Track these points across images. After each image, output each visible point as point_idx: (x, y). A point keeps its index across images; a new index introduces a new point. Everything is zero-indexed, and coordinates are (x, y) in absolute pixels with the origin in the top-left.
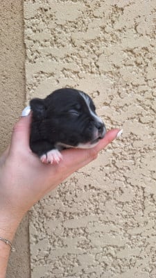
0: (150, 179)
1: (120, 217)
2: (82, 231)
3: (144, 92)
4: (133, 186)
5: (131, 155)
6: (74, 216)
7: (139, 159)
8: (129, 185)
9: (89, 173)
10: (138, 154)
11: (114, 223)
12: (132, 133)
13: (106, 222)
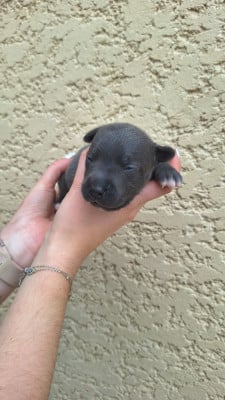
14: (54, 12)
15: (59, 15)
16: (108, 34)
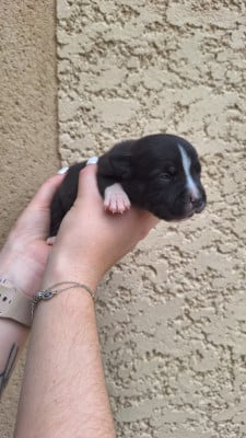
0: (239, 333)
1: (200, 396)
2: (144, 425)
3: (221, 211)
4: (215, 346)
5: (210, 300)
6: (132, 402)
7: (222, 305)
8: (210, 346)
9: (152, 331)
10: (221, 298)
11: (191, 406)
12: (209, 269)
13: (180, 406)
14: (178, 74)
15: (184, 79)
16: (240, 111)
